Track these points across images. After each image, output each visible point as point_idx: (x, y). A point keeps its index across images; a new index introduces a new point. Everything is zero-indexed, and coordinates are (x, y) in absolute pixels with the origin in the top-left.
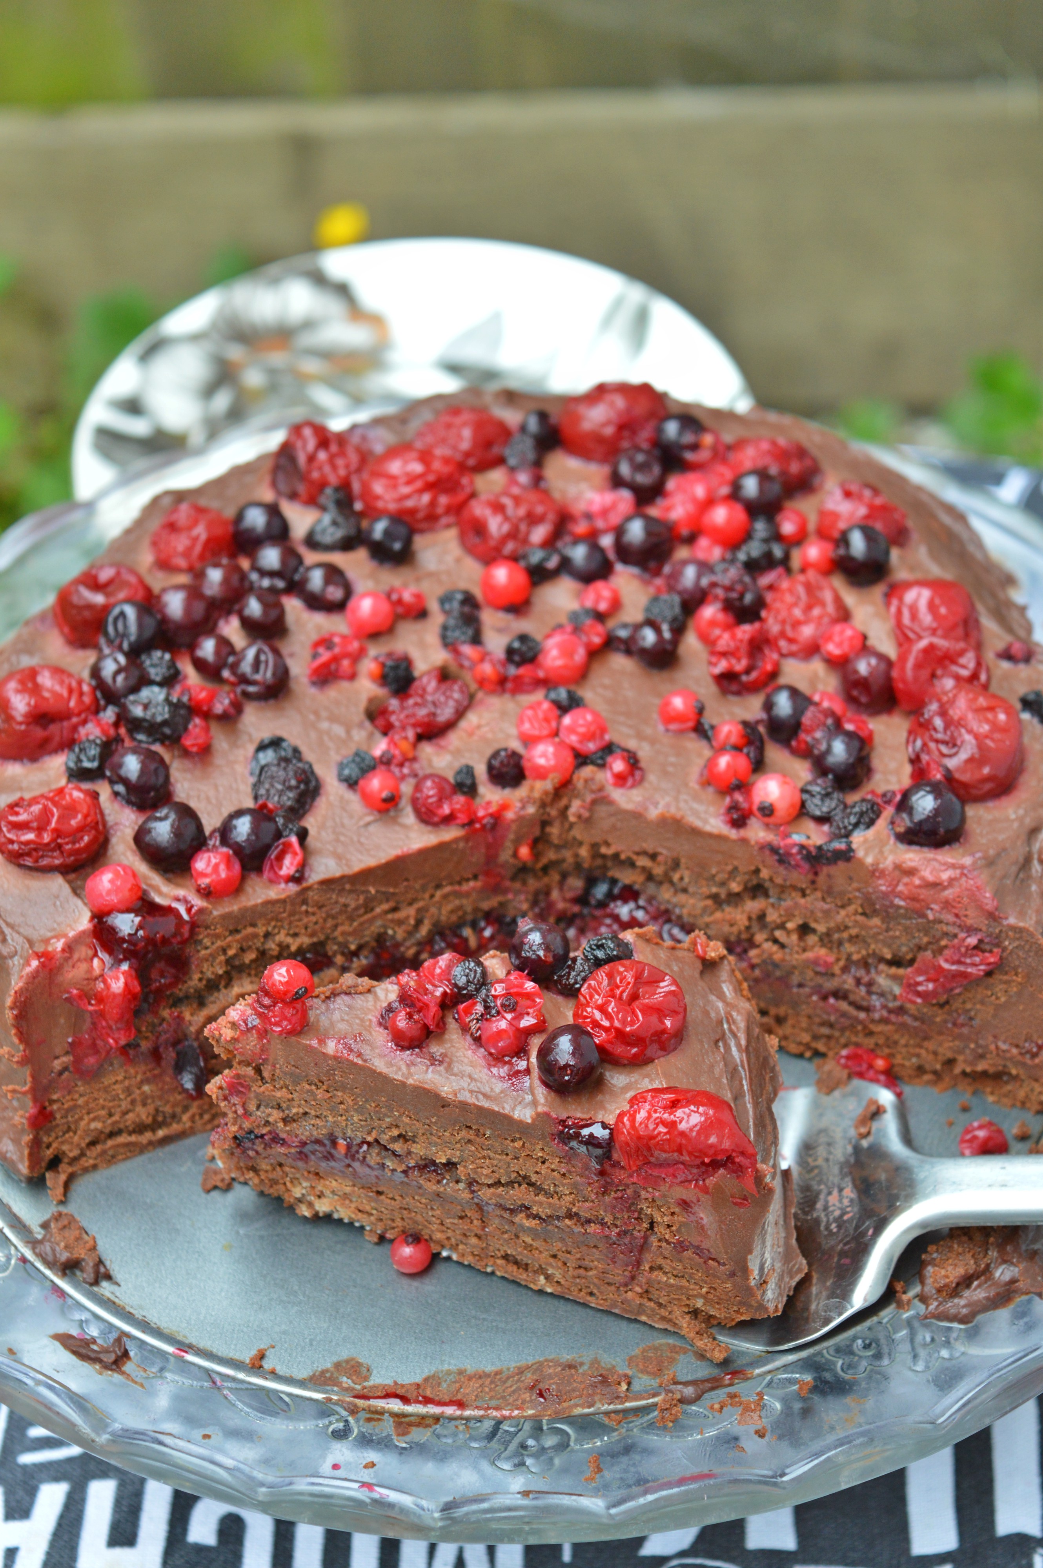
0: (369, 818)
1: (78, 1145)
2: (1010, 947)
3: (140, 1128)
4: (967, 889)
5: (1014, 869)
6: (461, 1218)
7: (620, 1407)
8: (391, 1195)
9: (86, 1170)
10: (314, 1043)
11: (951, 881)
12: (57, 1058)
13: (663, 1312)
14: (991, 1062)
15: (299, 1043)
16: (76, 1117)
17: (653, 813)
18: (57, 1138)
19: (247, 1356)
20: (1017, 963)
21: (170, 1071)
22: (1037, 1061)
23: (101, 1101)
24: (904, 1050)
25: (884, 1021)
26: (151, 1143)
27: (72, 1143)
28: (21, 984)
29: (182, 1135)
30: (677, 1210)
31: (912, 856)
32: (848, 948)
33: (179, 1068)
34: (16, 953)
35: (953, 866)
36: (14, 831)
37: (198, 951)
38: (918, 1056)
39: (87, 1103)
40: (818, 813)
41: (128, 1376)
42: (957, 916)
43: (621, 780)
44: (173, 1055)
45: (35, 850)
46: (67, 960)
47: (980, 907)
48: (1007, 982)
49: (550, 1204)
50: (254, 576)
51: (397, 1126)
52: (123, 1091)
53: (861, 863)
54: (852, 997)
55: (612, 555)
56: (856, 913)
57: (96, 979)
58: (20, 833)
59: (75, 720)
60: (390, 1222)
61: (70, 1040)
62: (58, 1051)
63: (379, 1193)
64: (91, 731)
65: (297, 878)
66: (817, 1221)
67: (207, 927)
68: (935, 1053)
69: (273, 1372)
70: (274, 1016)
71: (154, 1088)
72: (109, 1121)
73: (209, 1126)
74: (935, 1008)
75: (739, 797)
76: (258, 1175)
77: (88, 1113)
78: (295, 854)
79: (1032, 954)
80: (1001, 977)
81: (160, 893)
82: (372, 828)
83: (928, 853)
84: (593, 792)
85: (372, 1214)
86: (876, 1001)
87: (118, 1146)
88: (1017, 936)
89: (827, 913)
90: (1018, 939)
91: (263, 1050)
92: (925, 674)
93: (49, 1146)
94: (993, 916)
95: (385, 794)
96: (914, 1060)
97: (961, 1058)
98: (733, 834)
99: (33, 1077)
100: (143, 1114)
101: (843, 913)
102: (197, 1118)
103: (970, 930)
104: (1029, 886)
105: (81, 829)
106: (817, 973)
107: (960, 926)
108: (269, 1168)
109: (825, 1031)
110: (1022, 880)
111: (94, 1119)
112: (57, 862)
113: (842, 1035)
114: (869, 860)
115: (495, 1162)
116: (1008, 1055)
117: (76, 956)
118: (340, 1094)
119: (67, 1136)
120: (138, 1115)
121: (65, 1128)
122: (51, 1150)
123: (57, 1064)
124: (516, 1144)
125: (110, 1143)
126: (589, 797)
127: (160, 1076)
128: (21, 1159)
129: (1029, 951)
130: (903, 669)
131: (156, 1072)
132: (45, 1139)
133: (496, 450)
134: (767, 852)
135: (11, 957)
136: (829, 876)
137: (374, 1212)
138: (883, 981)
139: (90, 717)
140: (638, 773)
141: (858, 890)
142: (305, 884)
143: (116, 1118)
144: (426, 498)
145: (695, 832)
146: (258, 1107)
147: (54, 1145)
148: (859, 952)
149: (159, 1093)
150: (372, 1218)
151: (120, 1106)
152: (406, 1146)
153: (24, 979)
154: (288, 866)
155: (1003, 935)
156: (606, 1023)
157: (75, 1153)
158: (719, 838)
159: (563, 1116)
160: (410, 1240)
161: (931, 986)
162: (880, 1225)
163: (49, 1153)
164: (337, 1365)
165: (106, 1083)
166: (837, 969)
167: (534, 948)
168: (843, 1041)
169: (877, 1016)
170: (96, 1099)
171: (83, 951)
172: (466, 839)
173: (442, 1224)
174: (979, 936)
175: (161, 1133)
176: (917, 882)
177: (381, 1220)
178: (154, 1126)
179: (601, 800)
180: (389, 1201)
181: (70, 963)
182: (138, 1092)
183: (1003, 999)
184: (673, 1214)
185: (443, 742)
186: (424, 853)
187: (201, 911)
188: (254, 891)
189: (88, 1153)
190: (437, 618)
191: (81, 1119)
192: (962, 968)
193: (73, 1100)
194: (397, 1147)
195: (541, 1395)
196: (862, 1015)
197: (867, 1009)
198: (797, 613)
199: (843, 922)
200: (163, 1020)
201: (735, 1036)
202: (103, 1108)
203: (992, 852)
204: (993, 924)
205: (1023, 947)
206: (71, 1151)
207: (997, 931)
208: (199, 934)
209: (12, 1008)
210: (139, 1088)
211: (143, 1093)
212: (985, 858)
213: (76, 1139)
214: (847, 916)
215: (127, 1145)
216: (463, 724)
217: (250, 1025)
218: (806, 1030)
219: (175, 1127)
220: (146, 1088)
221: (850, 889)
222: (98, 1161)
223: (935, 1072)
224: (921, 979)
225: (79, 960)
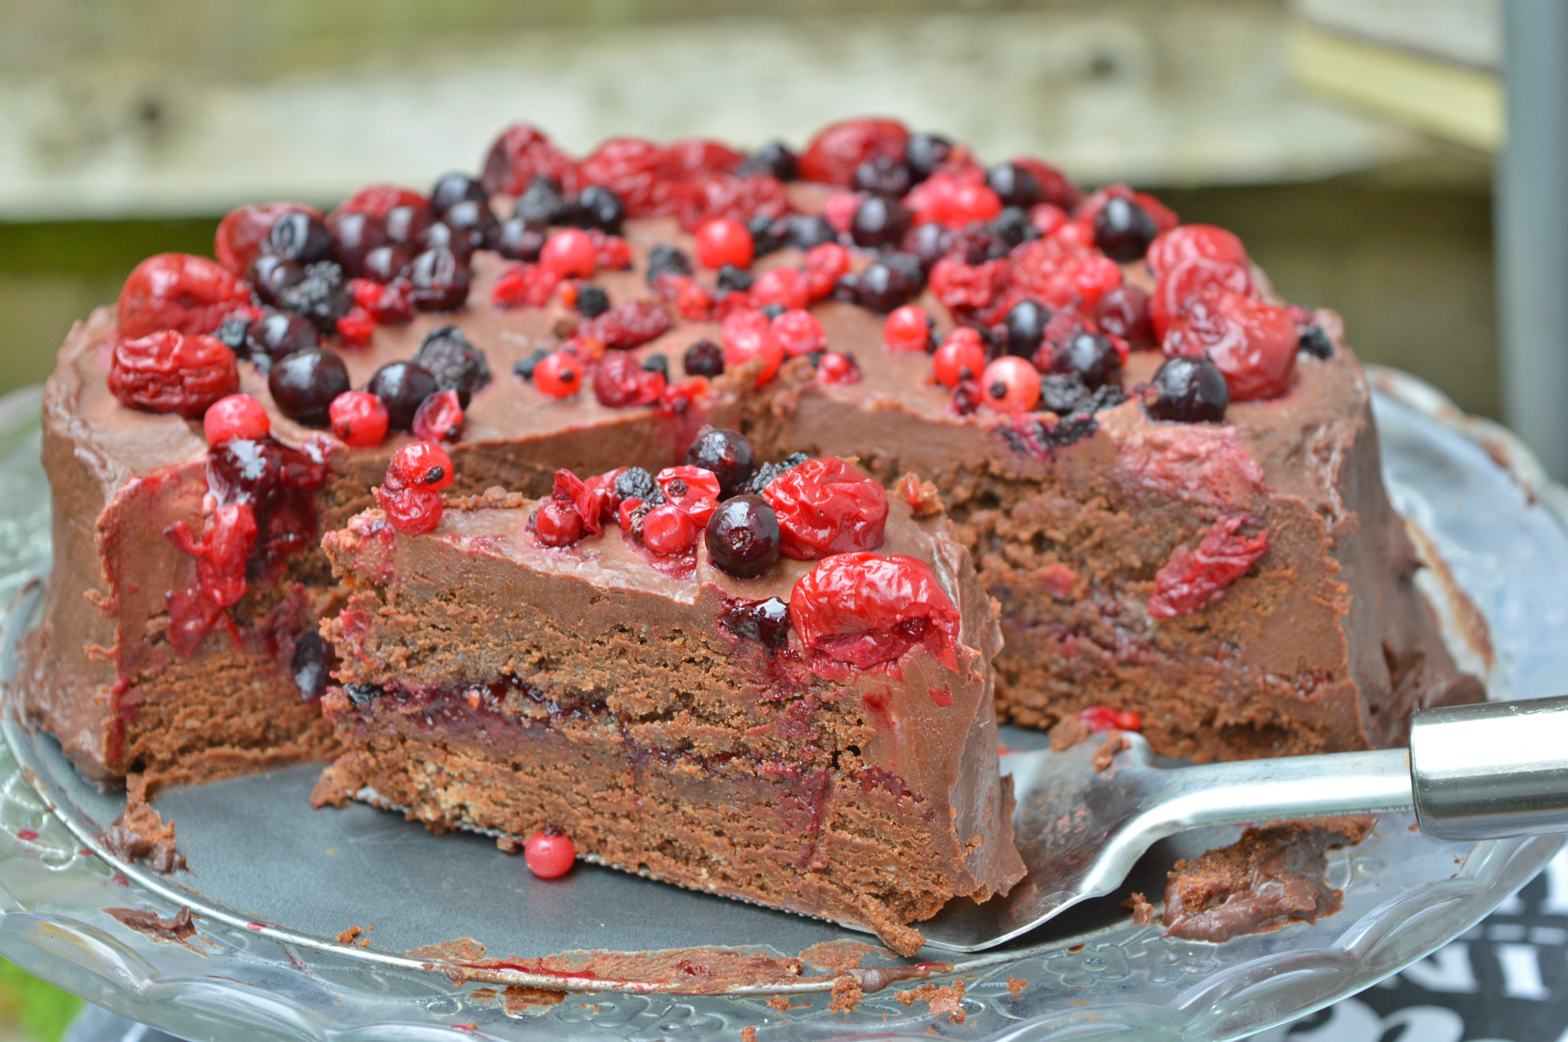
0: (543, 402)
1: (170, 746)
2: (1279, 528)
3: (248, 742)
4: (1228, 460)
5: (1285, 450)
6: (610, 787)
7: (786, 987)
8: (529, 769)
9: (176, 781)
10: (447, 540)
11: (1210, 453)
12: (152, 617)
13: (848, 898)
14: (1258, 706)
15: (429, 540)
16: (171, 706)
17: (868, 405)
18: (145, 731)
19: (337, 935)
20: (1287, 550)
21: (287, 669)
22: (1312, 696)
23: (201, 692)
24: (1156, 704)
25: (1132, 662)
26: (255, 763)
27: (162, 743)
28: (116, 503)
29: (295, 758)
30: (864, 716)
31: (1165, 431)
32: (1093, 563)
33: (297, 665)
34: (115, 478)
35: (1213, 438)
36: (132, 357)
37: (329, 507)
38: (1172, 710)
39: (184, 692)
40: (1059, 404)
41: (189, 946)
42: (1217, 494)
43: (834, 375)
44: (292, 646)
45: (153, 380)
46: (175, 487)
47: (1243, 479)
48: (1274, 582)
49: (714, 732)
51: (538, 648)
52: (229, 684)
53: (1105, 437)
54: (1096, 631)
56: (1100, 508)
57: (206, 517)
58: (137, 359)
59: (222, 306)
60: (527, 816)
61: (169, 594)
62: (155, 606)
63: (517, 767)
65: (452, 438)
66: (1043, 842)
67: (342, 476)
68: (1192, 704)
69: (366, 946)
70: (402, 501)
71: (265, 685)
72: (210, 722)
73: (330, 755)
74: (1192, 635)
75: (968, 385)
76: (375, 756)
77: (185, 706)
78: (453, 411)
79: (1304, 536)
80: (1268, 575)
81: (291, 438)
83: (1185, 428)
84: (802, 380)
85: (505, 806)
86: (1123, 638)
87: (217, 757)
88: (1288, 512)
89: (1067, 514)
90: (1288, 517)
91: (389, 560)
93: (134, 740)
94: (1257, 488)
95: (563, 372)
96: (1168, 717)
97: (1223, 707)
98: (961, 420)
99: (123, 640)
100: (250, 721)
101: (1084, 509)
102: (316, 741)
103: (1232, 511)
105: (210, 363)
106: (1056, 601)
107: (1220, 508)
108: (388, 744)
109: (1064, 687)
111: (190, 715)
112: (176, 400)
113: (1084, 692)
114: (1115, 434)
115: (651, 680)
116: (1278, 692)
117: (185, 488)
118: (473, 606)
119: (157, 731)
120: (244, 723)
121: (155, 721)
122: (136, 745)
123: (152, 626)
124: (675, 642)
125: (209, 751)
126: (797, 387)
127: (275, 672)
128: (99, 748)
129: (1300, 533)
130: (1163, 304)
131: (271, 666)
132: (130, 728)
134: (999, 437)
135: (110, 481)
136: (1069, 459)
137: (509, 802)
138: (1131, 604)
139: (240, 305)
140: (854, 374)
141: (1102, 474)
142: (461, 445)
143: (219, 719)
145: (916, 421)
146: (379, 648)
147: (141, 740)
148: (1103, 569)
149: (271, 698)
150: (507, 810)
151: (224, 704)
152: (548, 676)
153: (120, 498)
154: (444, 422)
155: (1270, 514)
156: (790, 502)
157: (165, 755)
158: (943, 425)
159: (733, 596)
160: (549, 830)
161: (1185, 589)
162: (1115, 829)
163: (133, 750)
164: (446, 945)
165: (209, 667)
166: (1077, 592)
167: (715, 446)
168: (1085, 699)
169: (1123, 655)
170: (195, 688)
171: (194, 484)
172: (653, 422)
173: (588, 804)
174: (1242, 516)
175: (271, 751)
176: (1170, 456)
177: (518, 814)
178: (262, 743)
179: (809, 392)
180: (526, 778)
181: (178, 492)
182: (246, 688)
183: (1271, 609)
184: (860, 722)
186: (600, 429)
187: (335, 451)
189: (181, 760)
190: (643, 267)
191: (176, 711)
192: (1222, 560)
193: (166, 681)
194: (539, 679)
195: (689, 970)
196: (1107, 655)
197: (1111, 647)
198: (1048, 266)
199: (1085, 522)
200: (282, 597)
201: (945, 562)
202: (203, 702)
203: (1258, 428)
204: (1259, 499)
205: (1294, 527)
206: (160, 752)
207: (1263, 508)
208: (330, 482)
209: (102, 529)
210: (249, 683)
211: (252, 692)
212: (1251, 429)
213: (167, 738)
214: (1090, 511)
215: (229, 758)
216: (662, 342)
217: (374, 529)
218: (1041, 689)
219: (288, 748)
220: (256, 685)
221: (1093, 474)
222: (192, 772)
223: (1191, 736)
224: (1172, 581)
225: (188, 492)
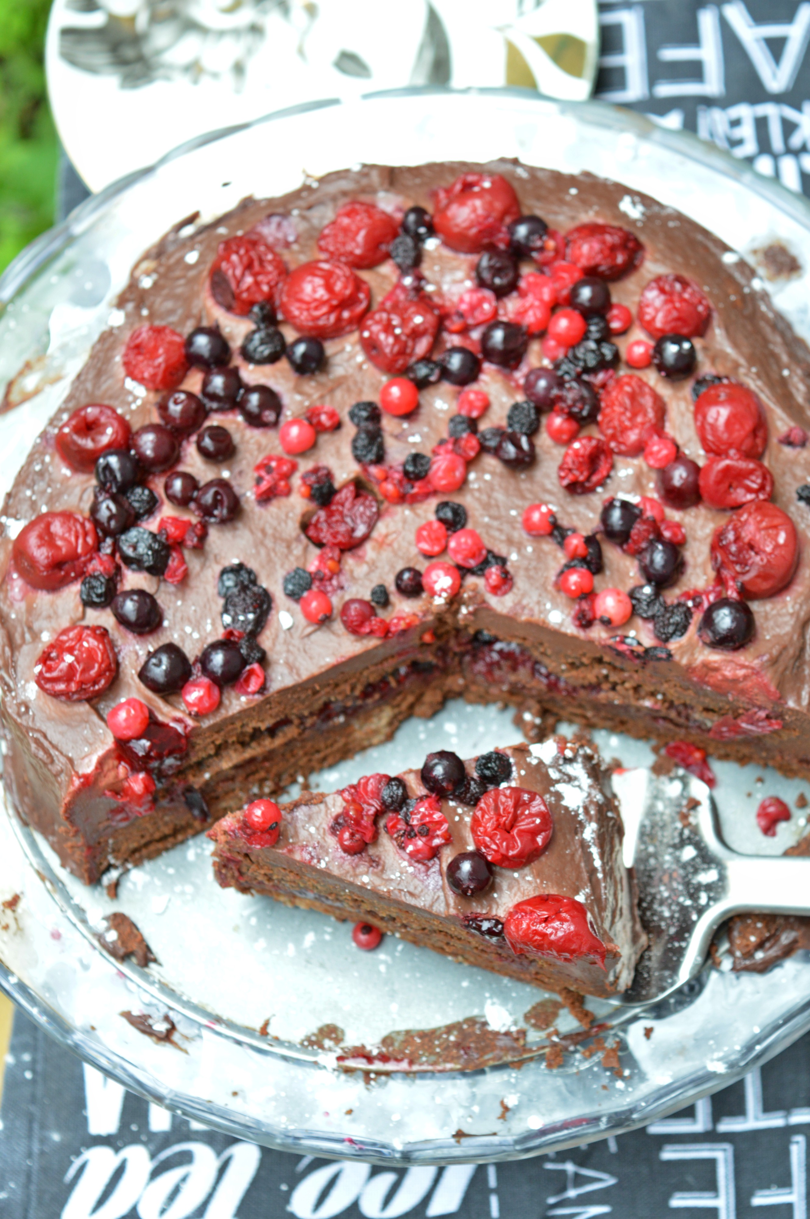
0: (310, 629)
2: (790, 720)
4: (757, 682)
5: (792, 662)
7: (519, 1058)
10: (285, 851)
11: (745, 677)
15: (274, 851)
17: (522, 617)
19: (258, 1025)
28: (68, 800)
31: (715, 657)
34: (62, 771)
35: (746, 666)
36: (50, 683)
37: (194, 748)
39: (125, 836)
40: (645, 615)
41: (176, 1046)
42: (750, 698)
43: (495, 590)
44: (183, 799)
45: (66, 694)
46: (99, 774)
47: (767, 695)
50: (206, 401)
53: (678, 664)
54: (675, 721)
55: (480, 356)
57: (122, 781)
58: (54, 684)
59: (83, 559)
64: (96, 566)
65: (262, 691)
67: (199, 735)
69: (277, 1039)
70: (255, 840)
71: (172, 816)
75: (585, 606)
78: (258, 676)
79: (806, 723)
81: (162, 713)
82: (314, 637)
83: (728, 655)
84: (475, 603)
88: (795, 714)
90: (795, 716)
92: (723, 487)
93: (101, 864)
95: (321, 617)
98: (581, 634)
103: (760, 708)
104: (803, 670)
105: (98, 676)
107: (752, 705)
110: (798, 667)
112: (83, 697)
114: (684, 661)
117: (107, 768)
122: (103, 866)
126: (473, 607)
130: (708, 477)
133: (384, 248)
134: (607, 649)
136: (655, 667)
139: (94, 555)
140: (508, 581)
141: (676, 676)
142: (267, 694)
144: (332, 318)
145: (554, 632)
148: (679, 701)
152: (357, 904)
153: (70, 795)
154: (253, 686)
155: (784, 713)
156: (494, 847)
158: (572, 636)
159: (468, 913)
164: (321, 1030)
166: (663, 709)
171: (112, 762)
172: (383, 647)
174: (767, 712)
176: (720, 677)
179: (483, 607)
181: (103, 775)
185: (360, 552)
186: (353, 659)
187: (194, 727)
188: (231, 702)
189: (130, 859)
190: (350, 430)
192: (755, 728)
195: (464, 1051)
198: (625, 419)
203: (775, 652)
207: (780, 710)
208: (193, 740)
209: (64, 814)
212: (770, 659)
216: (375, 534)
221: (670, 675)
224: (724, 729)
225: (109, 771)
